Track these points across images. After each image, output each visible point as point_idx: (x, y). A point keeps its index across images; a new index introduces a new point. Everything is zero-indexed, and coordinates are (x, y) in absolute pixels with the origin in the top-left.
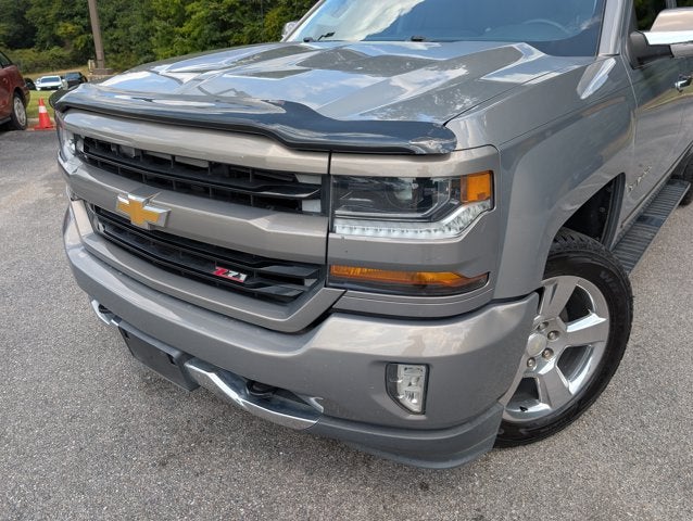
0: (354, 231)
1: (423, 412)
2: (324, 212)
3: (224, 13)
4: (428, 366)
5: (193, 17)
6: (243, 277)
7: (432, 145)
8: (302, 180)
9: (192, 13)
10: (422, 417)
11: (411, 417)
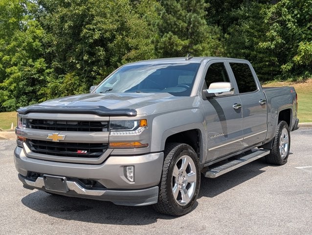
0: (115, 134)
1: (134, 181)
2: (108, 131)
3: (35, 74)
4: (134, 167)
5: (12, 76)
6: (86, 152)
7: (131, 113)
8: (103, 123)
9: (11, 74)
10: (134, 183)
11: (131, 183)
